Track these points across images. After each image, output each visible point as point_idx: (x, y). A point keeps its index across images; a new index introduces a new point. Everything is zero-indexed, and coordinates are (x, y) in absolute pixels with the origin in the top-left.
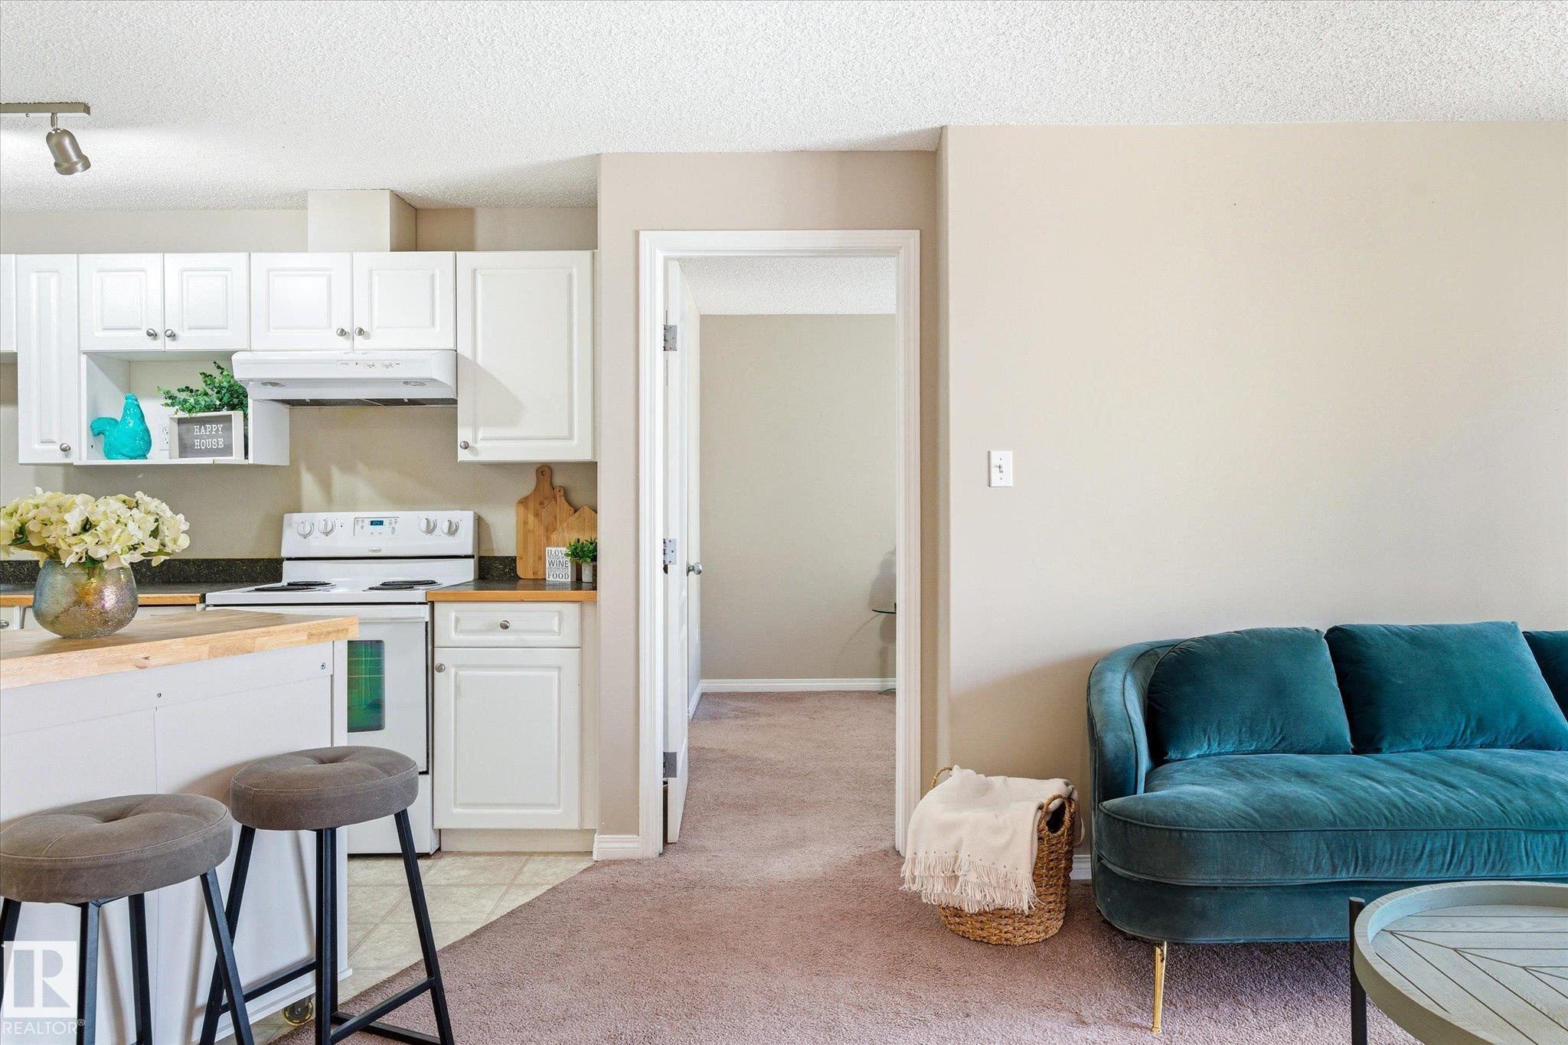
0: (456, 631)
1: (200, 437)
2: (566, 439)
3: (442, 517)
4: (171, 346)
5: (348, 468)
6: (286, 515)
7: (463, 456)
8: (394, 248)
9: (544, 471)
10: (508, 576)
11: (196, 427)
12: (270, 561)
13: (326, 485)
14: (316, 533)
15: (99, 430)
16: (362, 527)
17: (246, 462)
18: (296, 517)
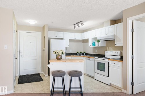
0: (111, 63)
5: (110, 47)
6: (105, 51)
8: (110, 25)
14: (107, 53)
16: (110, 52)
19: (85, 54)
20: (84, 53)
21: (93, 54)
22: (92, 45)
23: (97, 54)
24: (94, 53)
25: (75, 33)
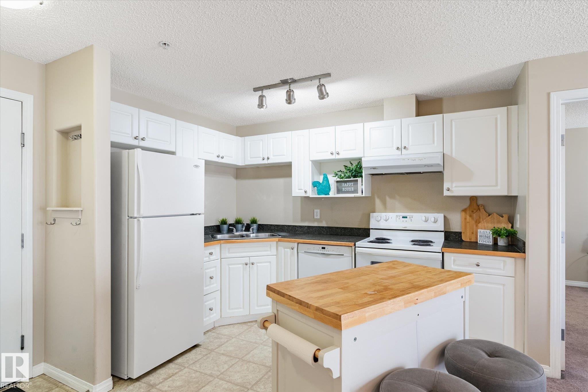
0: (454, 264)
1: (345, 187)
2: (495, 186)
3: (432, 216)
4: (338, 157)
6: (371, 214)
7: (446, 193)
9: (473, 199)
10: (457, 239)
11: (343, 184)
12: (365, 229)
13: (384, 203)
14: (382, 220)
15: (315, 184)
16: (399, 219)
17: (362, 196)
18: (375, 214)
19: (255, 226)
20: (254, 222)
22: (311, 189)
23: (324, 224)
24: (302, 220)
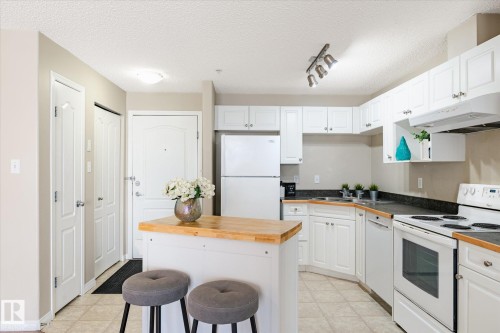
0: (468, 259)
5: (487, 163)
6: (460, 184)
13: (479, 170)
14: (469, 194)
16: (486, 193)
18: (463, 185)
19: (374, 193)
20: (374, 188)
21: (408, 197)
22: (393, 155)
23: (425, 196)
24: (411, 190)
25: (331, 109)
